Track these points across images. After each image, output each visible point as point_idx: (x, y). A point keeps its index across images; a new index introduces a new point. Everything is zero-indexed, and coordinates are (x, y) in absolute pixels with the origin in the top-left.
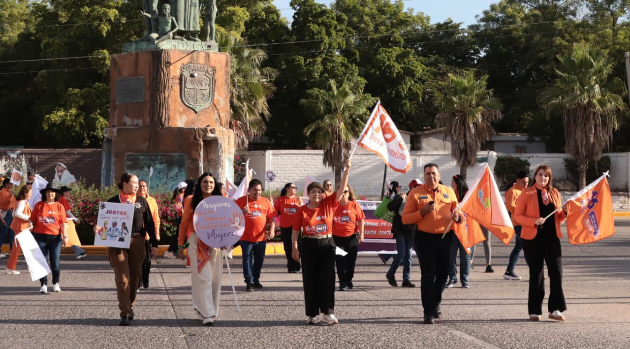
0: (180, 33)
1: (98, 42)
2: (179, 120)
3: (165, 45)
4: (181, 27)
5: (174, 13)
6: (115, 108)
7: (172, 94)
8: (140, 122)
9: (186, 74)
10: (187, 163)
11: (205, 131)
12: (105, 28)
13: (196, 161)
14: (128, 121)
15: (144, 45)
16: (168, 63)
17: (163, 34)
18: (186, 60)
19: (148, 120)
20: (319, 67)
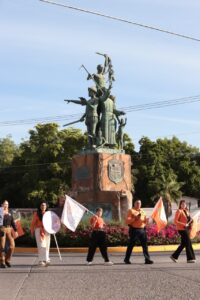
0: (106, 145)
1: (52, 159)
2: (107, 187)
3: (100, 150)
4: (107, 142)
5: (104, 135)
6: (75, 182)
7: (104, 175)
8: (88, 189)
9: (111, 165)
10: (113, 208)
11: (121, 192)
12: (56, 153)
13: (116, 207)
14: (82, 188)
15: (89, 151)
16: (102, 160)
17: (98, 145)
18: (111, 158)
19: (92, 187)
20: (153, 171)
